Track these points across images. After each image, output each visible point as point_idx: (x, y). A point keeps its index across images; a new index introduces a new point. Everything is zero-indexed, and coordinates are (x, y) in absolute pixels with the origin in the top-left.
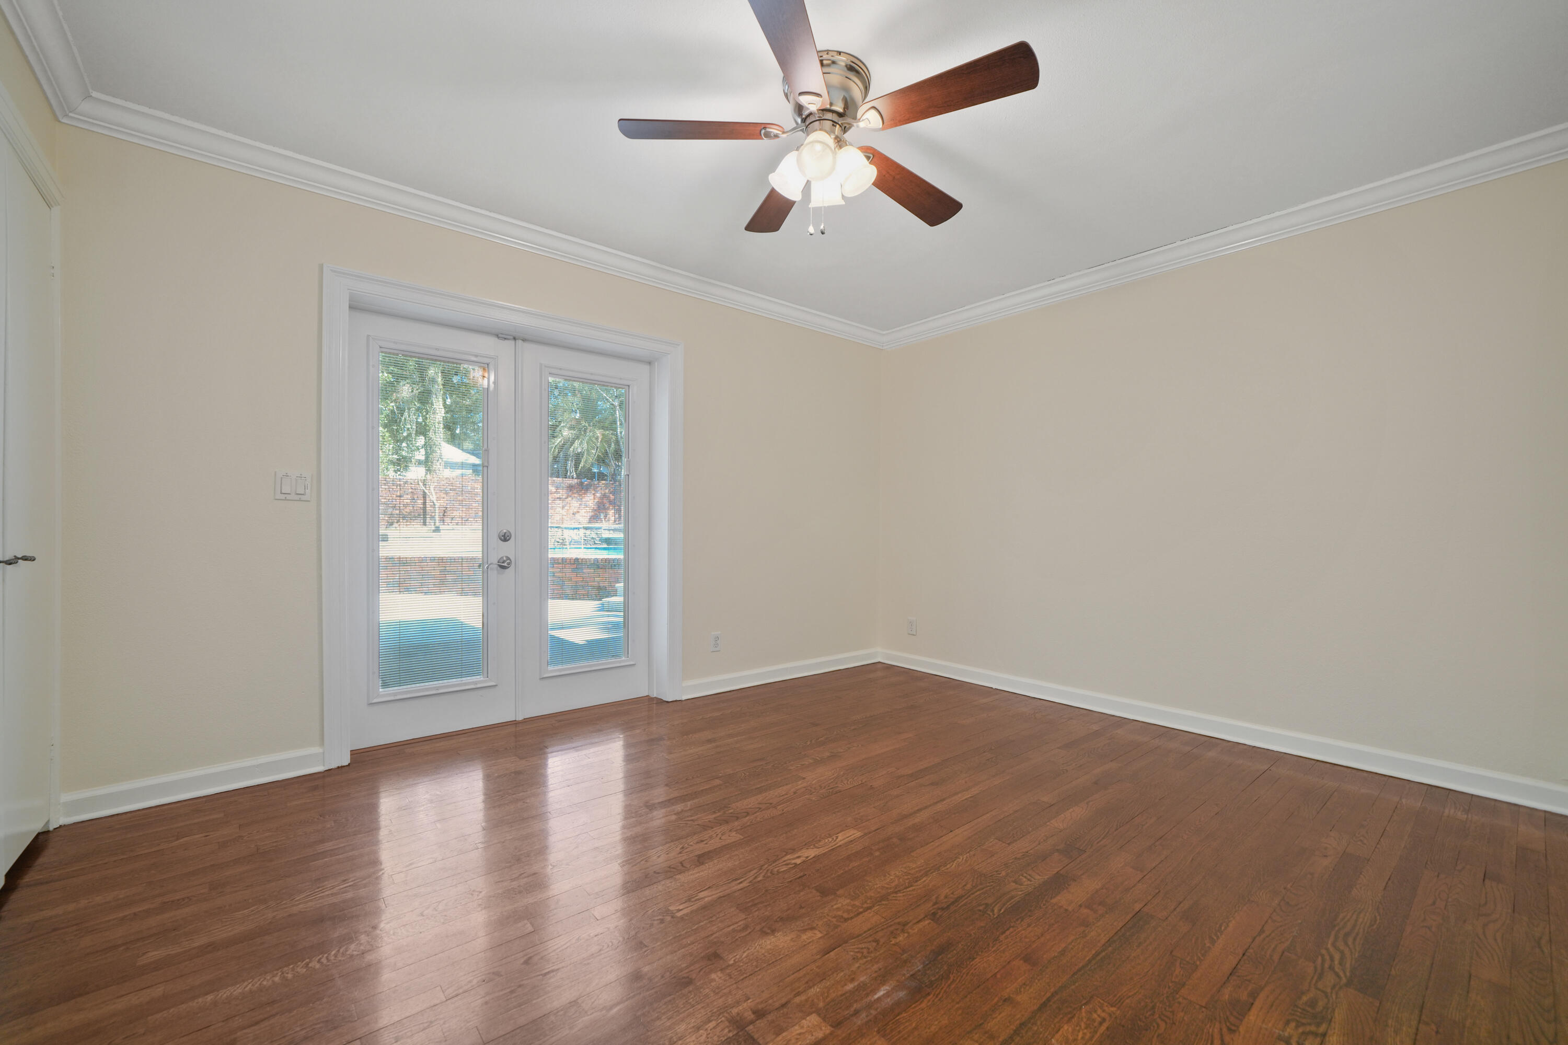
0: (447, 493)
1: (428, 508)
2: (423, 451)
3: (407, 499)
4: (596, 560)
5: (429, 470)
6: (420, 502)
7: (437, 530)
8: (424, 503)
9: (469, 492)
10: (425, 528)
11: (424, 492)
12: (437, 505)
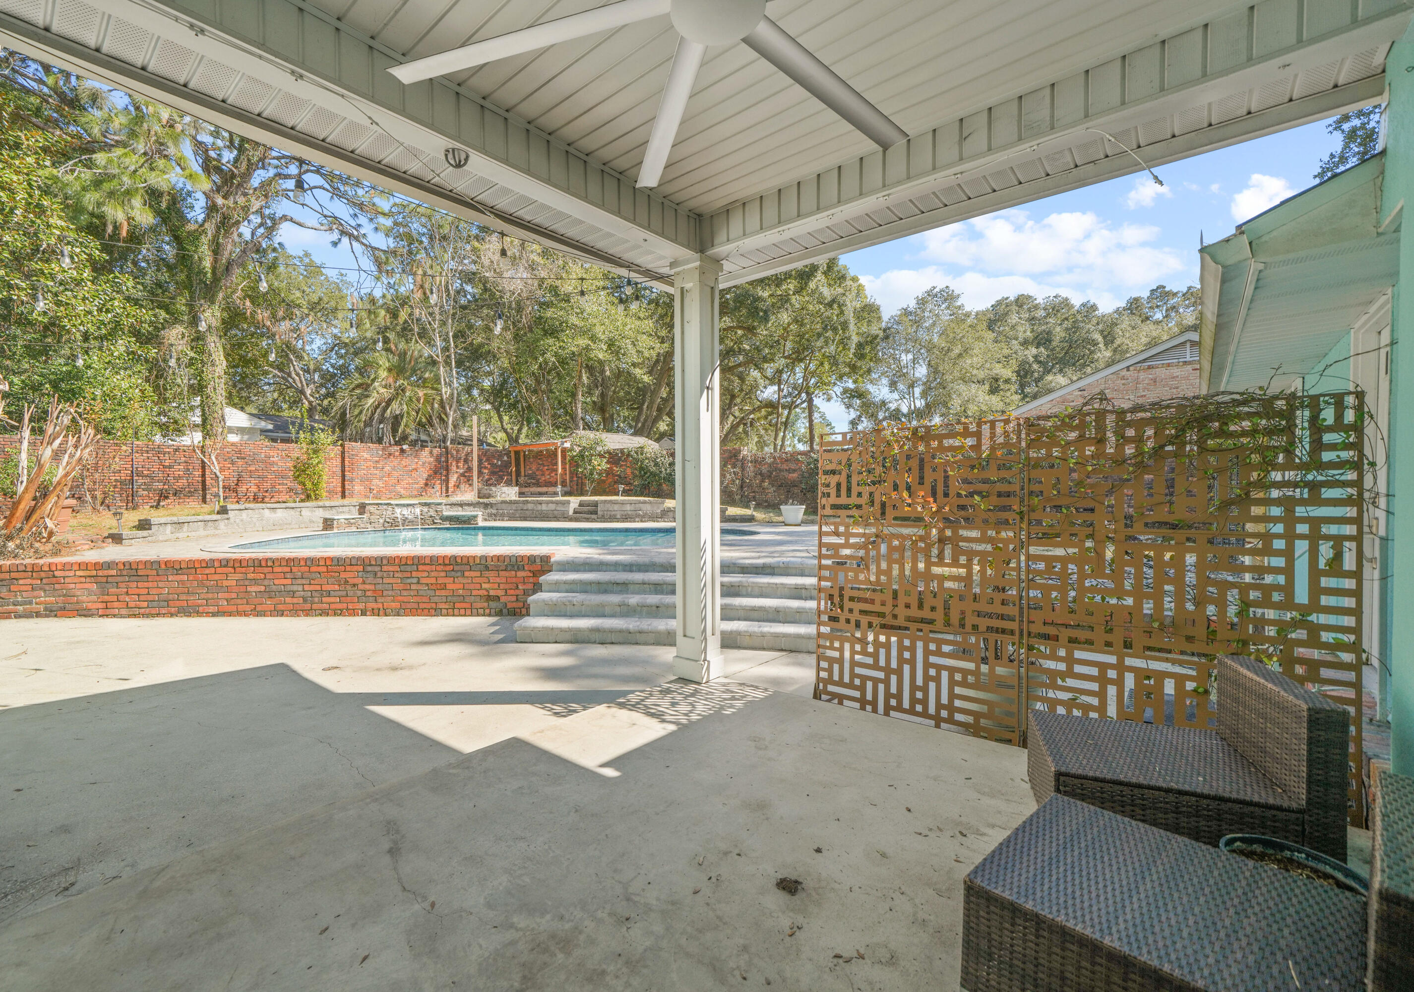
0: (233, 463)
1: (209, 481)
2: (198, 412)
3: (179, 470)
4: (485, 558)
5: (207, 435)
6: (198, 473)
7: (223, 511)
8: (203, 475)
9: (262, 461)
10: (206, 508)
11: (203, 462)
12: (221, 478)
